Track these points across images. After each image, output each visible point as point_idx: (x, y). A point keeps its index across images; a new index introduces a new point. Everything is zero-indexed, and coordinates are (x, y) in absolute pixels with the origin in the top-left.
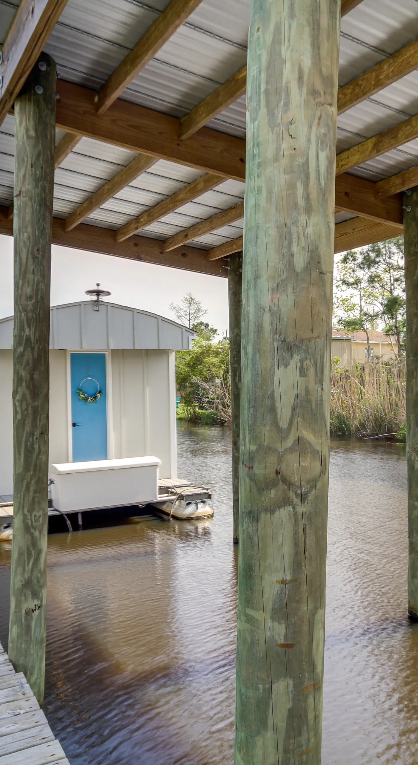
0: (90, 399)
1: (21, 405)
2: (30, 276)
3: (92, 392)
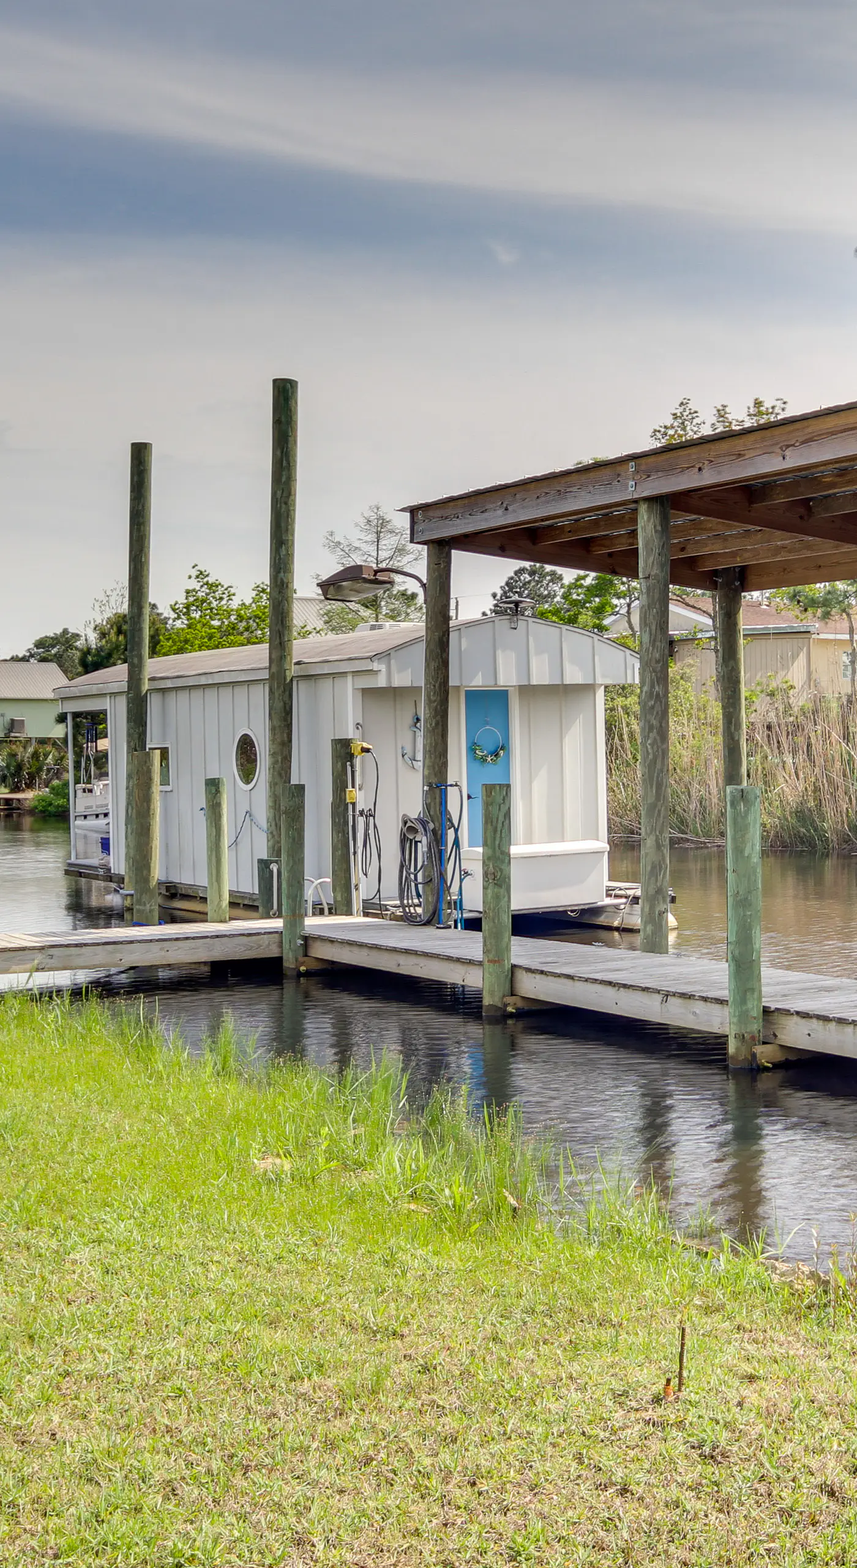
0: (489, 759)
1: (652, 748)
2: (658, 644)
3: (492, 748)
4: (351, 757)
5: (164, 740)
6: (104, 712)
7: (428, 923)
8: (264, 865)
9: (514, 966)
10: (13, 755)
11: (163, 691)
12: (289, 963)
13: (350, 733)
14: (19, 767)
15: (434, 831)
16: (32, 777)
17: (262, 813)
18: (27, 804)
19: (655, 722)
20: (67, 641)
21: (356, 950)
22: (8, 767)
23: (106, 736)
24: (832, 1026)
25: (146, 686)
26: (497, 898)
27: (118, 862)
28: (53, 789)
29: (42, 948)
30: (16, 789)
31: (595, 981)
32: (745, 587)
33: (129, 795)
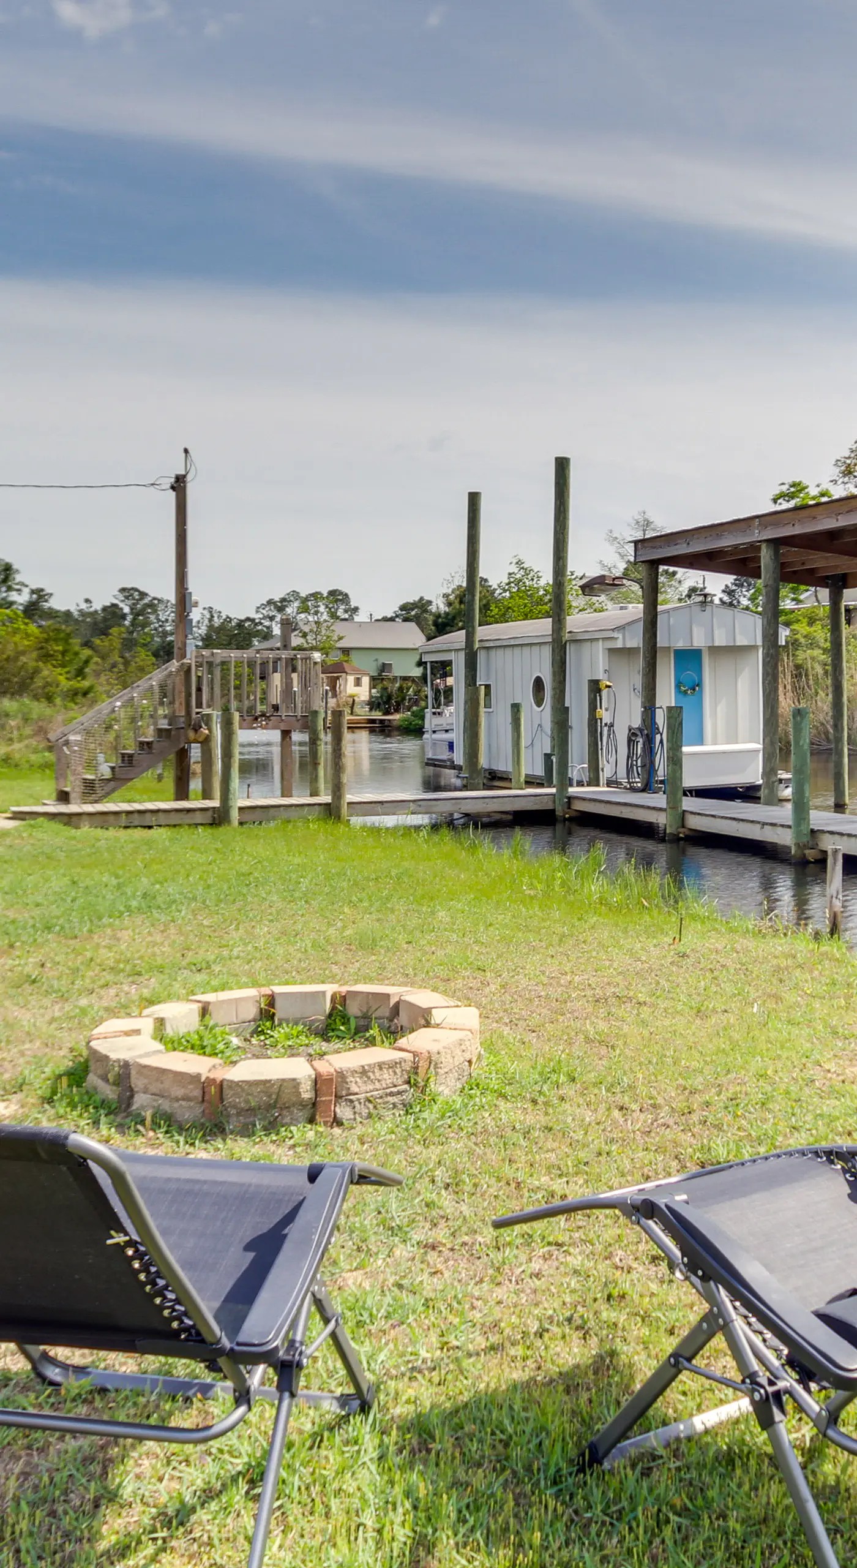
0: (689, 692)
1: (769, 686)
2: (772, 625)
3: (691, 685)
4: (599, 691)
5: (488, 679)
6: (451, 662)
7: (643, 790)
8: (547, 757)
9: (684, 811)
10: (385, 689)
11: (488, 648)
12: (559, 813)
13: (600, 675)
14: (389, 697)
15: (647, 735)
16: (398, 704)
17: (548, 726)
18: (395, 723)
19: (770, 671)
20: (423, 605)
21: (598, 804)
22: (381, 697)
23: (451, 675)
24: (845, 838)
25: (477, 645)
26: (674, 772)
27: (459, 758)
28: (413, 712)
29: (414, 801)
30: (387, 713)
31: (727, 818)
32: (846, 586)
33: (465, 714)
